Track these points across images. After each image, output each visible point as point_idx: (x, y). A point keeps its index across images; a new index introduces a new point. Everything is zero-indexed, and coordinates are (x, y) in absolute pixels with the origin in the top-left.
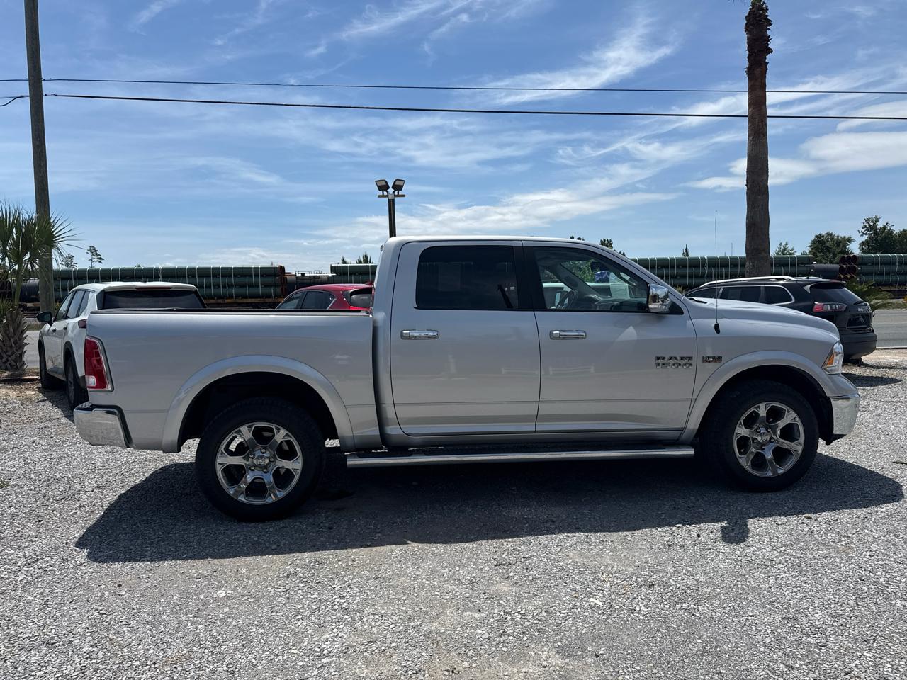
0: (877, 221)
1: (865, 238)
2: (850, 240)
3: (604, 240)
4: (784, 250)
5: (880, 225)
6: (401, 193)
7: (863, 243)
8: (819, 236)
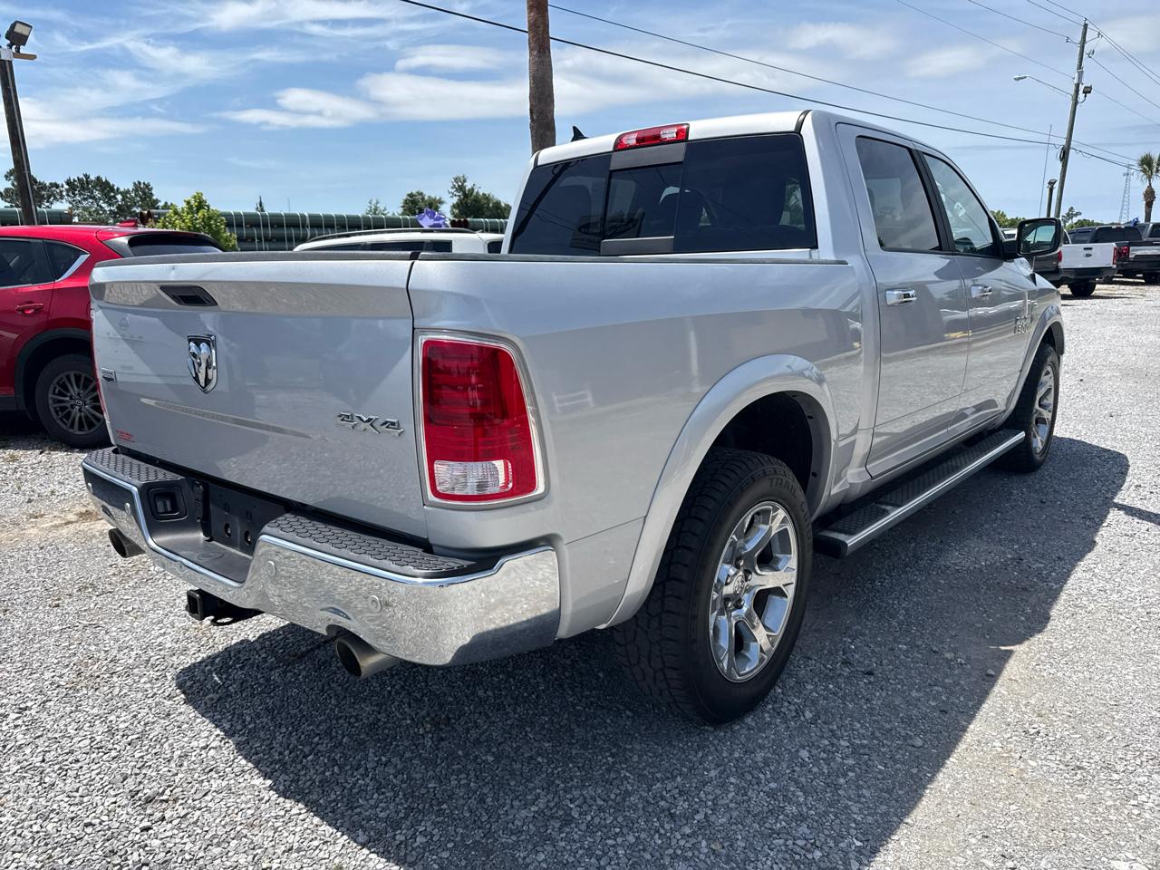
0: (465, 181)
1: (455, 200)
2: (441, 202)
3: (140, 183)
4: (376, 210)
5: (468, 186)
6: (23, 50)
7: (454, 206)
8: (411, 195)
